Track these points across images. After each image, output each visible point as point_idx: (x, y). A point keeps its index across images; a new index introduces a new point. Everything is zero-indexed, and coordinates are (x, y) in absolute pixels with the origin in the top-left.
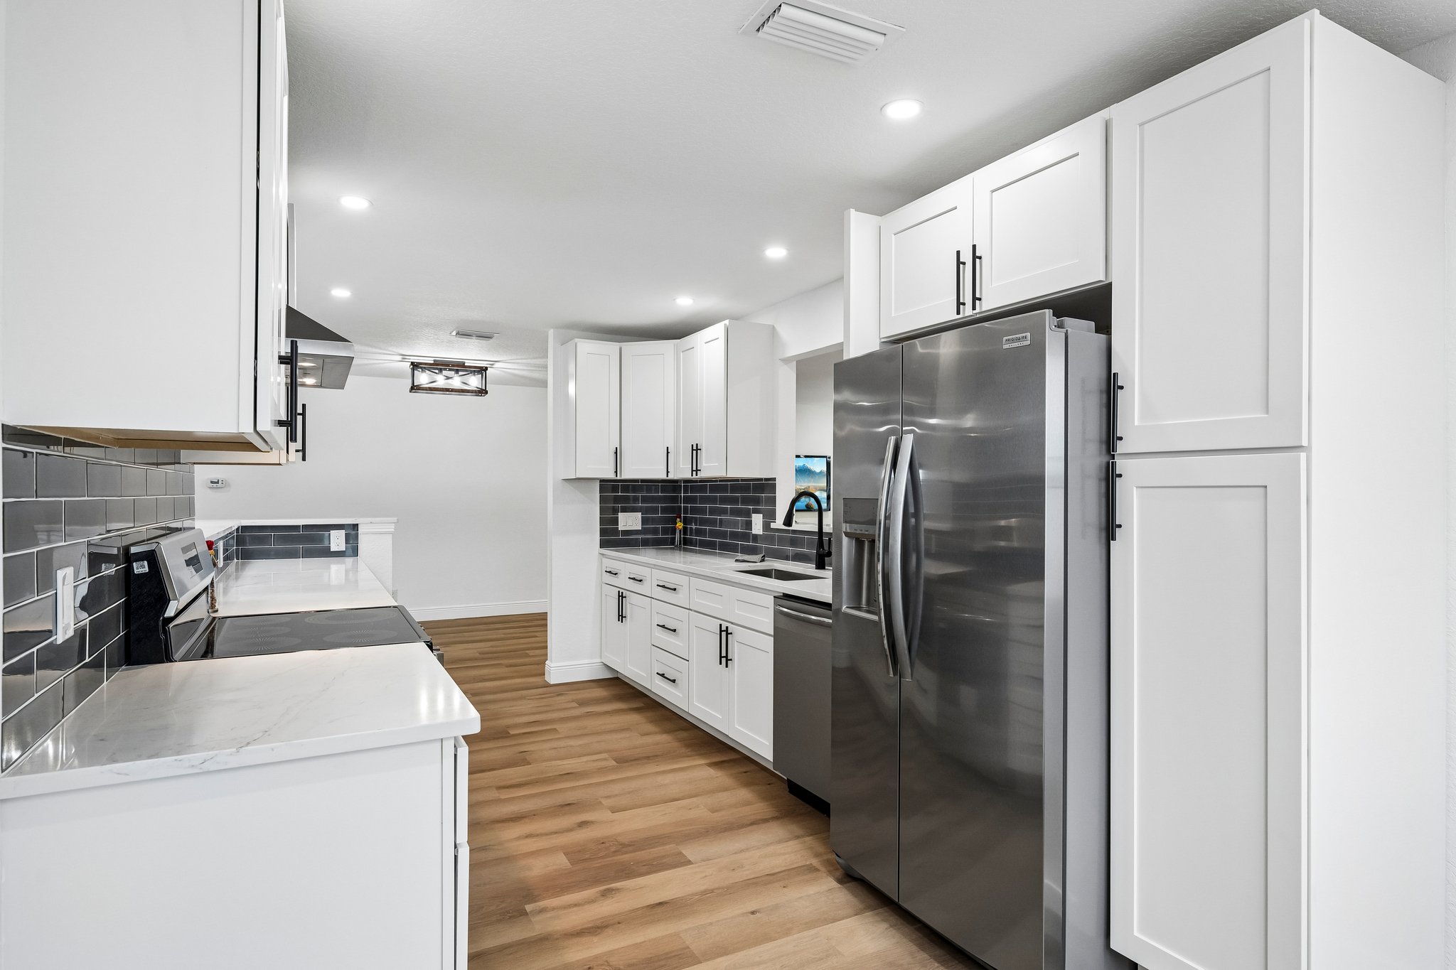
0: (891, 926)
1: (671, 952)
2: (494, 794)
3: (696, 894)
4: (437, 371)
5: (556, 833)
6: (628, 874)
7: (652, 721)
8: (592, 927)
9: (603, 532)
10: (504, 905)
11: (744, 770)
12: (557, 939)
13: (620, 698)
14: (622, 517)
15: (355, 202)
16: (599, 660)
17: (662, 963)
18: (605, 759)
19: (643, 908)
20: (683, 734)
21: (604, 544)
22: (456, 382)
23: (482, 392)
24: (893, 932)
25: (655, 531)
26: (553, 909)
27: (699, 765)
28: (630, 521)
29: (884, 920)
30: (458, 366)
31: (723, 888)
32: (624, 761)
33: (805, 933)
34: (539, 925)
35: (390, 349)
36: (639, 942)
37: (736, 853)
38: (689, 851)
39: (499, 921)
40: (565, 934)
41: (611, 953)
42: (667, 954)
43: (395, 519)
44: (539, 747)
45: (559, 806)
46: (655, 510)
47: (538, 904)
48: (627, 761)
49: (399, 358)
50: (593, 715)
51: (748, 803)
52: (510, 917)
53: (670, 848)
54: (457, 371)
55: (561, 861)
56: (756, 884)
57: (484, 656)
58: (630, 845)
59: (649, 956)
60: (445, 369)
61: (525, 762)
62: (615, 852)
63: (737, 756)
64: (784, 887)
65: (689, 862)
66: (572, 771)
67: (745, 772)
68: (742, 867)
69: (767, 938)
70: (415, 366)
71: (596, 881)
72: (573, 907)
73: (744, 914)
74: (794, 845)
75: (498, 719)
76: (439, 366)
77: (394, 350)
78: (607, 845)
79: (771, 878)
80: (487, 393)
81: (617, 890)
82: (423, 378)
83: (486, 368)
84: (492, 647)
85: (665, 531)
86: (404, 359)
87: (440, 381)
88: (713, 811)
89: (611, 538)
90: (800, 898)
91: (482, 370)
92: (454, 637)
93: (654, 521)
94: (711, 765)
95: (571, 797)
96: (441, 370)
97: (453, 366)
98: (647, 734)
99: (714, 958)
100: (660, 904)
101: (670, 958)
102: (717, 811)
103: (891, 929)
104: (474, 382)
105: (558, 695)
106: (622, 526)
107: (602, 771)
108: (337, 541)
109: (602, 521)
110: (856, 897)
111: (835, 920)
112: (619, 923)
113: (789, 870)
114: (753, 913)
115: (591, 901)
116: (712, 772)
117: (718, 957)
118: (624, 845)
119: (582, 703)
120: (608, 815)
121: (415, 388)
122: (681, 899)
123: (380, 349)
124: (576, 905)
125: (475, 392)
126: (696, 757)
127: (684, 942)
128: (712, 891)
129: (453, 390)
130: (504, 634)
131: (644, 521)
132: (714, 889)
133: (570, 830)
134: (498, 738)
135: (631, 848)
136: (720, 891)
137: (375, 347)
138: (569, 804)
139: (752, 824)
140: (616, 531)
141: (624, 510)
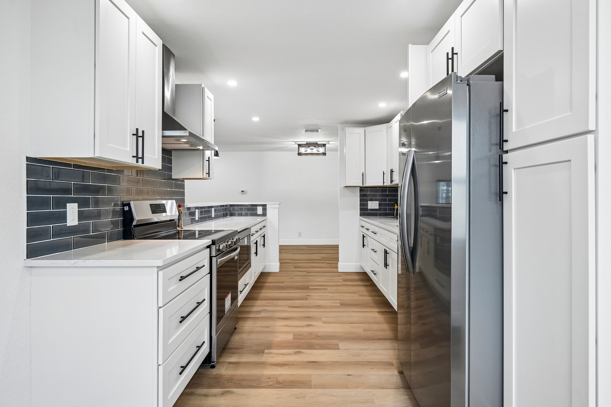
0: (409, 398)
1: (303, 381)
2: (286, 309)
3: (330, 362)
4: (308, 147)
5: (296, 327)
6: (311, 347)
7: (368, 291)
8: (282, 364)
9: (361, 209)
10: (259, 348)
11: (392, 317)
12: (267, 365)
13: (362, 280)
14: (370, 203)
15: (232, 83)
16: (359, 264)
17: (297, 384)
18: (337, 303)
19: (306, 362)
20: (377, 298)
21: (361, 215)
22: (315, 150)
23: (324, 154)
24: (408, 401)
25: (385, 210)
26: (274, 354)
27: (375, 311)
28: (373, 205)
29: (408, 395)
30: (315, 144)
31: (344, 362)
32: (344, 305)
33: (365, 390)
34: (265, 358)
35: (288, 139)
36: (294, 374)
37: (361, 350)
38: (342, 345)
39: (253, 353)
40: (271, 364)
41: (280, 375)
42: (301, 381)
43: (279, 203)
44: (315, 295)
45: (305, 317)
46: (385, 200)
47: (270, 350)
48: (345, 305)
49: (294, 143)
50: (346, 285)
51: (384, 330)
52: (258, 353)
53: (335, 342)
54: (315, 146)
55: (290, 337)
56: (359, 364)
57: (323, 259)
58: (320, 337)
59: (294, 380)
60: (311, 146)
61: (306, 299)
62: (312, 338)
63: (391, 310)
64: (371, 368)
65: (339, 349)
66: (320, 305)
67: (392, 318)
68: (359, 356)
69: (346, 387)
70: (300, 145)
71: (297, 347)
72: (281, 355)
73: (345, 375)
74: (391, 352)
75: (309, 282)
76: (308, 145)
77: (290, 140)
78: (312, 335)
79: (368, 363)
80: (326, 154)
81: (302, 352)
82: (302, 150)
83: (326, 144)
84: (328, 256)
85: (390, 210)
86: (296, 143)
87: (309, 151)
88: (364, 331)
89: (365, 212)
90: (374, 375)
91: (324, 145)
92: (317, 251)
93: (385, 205)
94: (378, 312)
95: (311, 315)
96: (309, 146)
97: (313, 144)
98: (362, 296)
99: (317, 388)
100: (314, 362)
101: (301, 383)
102: (367, 331)
103: (408, 400)
104: (321, 150)
105: (338, 276)
106: (369, 207)
107: (332, 307)
108: (260, 210)
109: (361, 205)
110: (402, 381)
111: (383, 388)
112: (293, 365)
113: (379, 362)
114: (349, 375)
115: (289, 354)
116: (377, 315)
117: (319, 388)
118: (318, 336)
119: (345, 280)
120: (321, 324)
121: (300, 154)
122: (323, 362)
123: (285, 140)
124: (282, 354)
125: (322, 154)
126: (375, 308)
127: (311, 379)
128: (339, 362)
129: (313, 154)
130: (336, 252)
131: (380, 205)
132: (340, 362)
133: (302, 327)
134: (303, 289)
135: (320, 338)
136: (342, 363)
137: (283, 139)
138: (309, 317)
139: (379, 339)
140: (367, 209)
141: (372, 200)
